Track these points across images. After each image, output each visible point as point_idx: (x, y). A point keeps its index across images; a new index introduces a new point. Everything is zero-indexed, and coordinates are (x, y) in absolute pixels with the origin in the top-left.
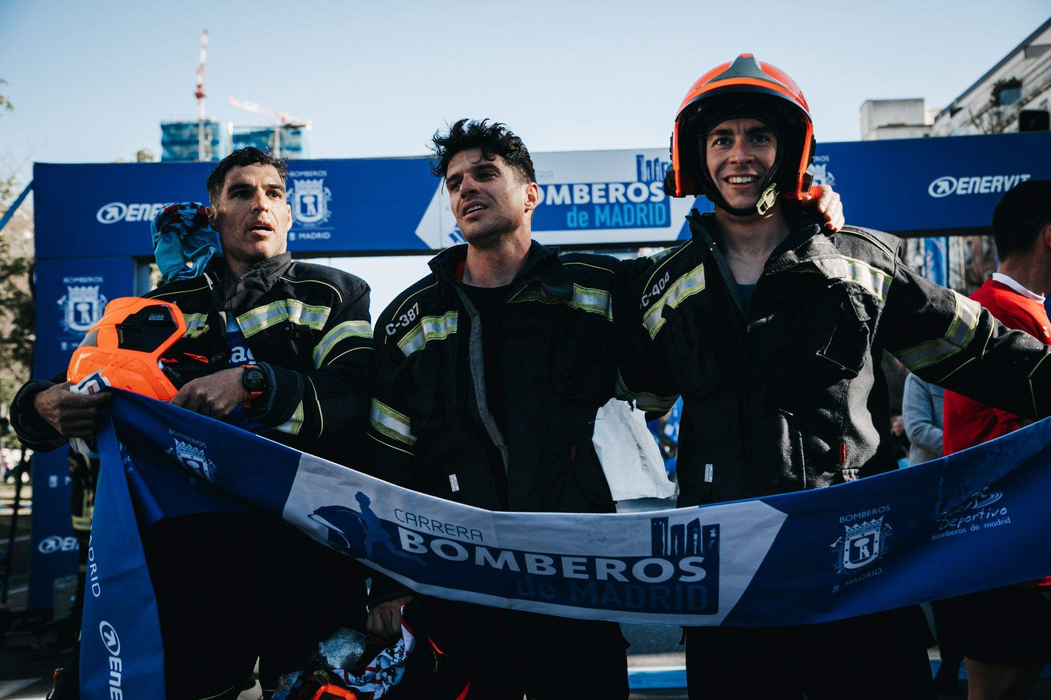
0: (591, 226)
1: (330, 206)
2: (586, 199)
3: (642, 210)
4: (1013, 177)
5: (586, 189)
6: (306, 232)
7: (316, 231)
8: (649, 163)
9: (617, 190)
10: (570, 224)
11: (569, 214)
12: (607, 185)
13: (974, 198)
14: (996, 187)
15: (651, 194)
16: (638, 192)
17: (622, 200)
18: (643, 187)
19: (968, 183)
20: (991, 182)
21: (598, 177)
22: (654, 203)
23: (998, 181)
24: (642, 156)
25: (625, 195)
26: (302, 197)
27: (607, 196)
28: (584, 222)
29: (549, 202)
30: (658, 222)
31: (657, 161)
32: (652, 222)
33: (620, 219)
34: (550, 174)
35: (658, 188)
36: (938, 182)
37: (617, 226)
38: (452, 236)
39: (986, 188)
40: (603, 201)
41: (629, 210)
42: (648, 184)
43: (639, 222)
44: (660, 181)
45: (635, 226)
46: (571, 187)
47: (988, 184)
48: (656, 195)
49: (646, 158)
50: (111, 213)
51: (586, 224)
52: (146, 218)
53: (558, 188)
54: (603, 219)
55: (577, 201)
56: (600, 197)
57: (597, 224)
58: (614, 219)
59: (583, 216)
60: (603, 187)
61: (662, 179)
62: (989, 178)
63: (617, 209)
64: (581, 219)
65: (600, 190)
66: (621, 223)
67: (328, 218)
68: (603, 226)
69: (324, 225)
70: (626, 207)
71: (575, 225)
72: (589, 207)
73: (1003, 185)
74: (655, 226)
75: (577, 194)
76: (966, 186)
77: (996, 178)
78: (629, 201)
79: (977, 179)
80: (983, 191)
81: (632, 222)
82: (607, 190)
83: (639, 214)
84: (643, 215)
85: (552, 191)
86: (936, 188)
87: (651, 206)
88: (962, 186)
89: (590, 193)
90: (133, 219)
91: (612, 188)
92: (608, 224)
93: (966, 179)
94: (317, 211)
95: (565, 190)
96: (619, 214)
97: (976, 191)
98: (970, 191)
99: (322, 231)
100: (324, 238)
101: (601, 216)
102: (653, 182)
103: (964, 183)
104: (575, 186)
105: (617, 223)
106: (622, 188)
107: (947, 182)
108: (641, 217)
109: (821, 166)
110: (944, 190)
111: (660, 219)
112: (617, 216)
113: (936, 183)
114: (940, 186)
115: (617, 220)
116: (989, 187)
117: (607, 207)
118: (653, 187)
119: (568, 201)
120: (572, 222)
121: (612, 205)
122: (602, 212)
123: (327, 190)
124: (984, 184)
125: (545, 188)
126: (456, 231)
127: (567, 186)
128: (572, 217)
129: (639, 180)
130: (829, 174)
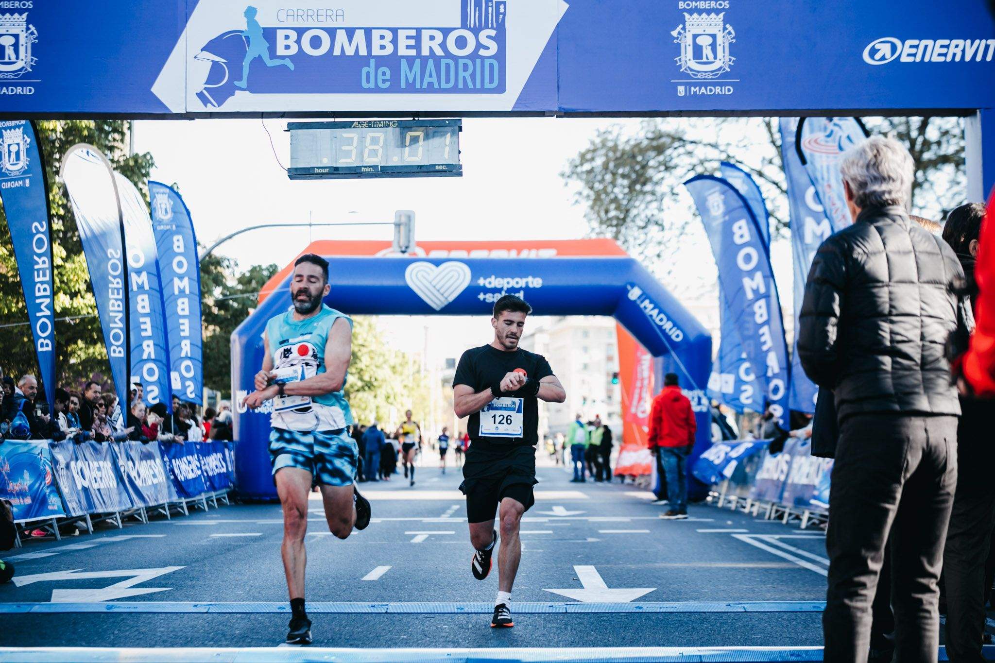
0: (394, 88)
1: (35, 49)
2: (389, 50)
3: (466, 67)
4: (977, 42)
5: (389, 35)
6: (2, 85)
7: (16, 85)
8: (478, 2)
9: (432, 38)
10: (365, 85)
11: (365, 70)
13: (924, 68)
14: (954, 55)
15: (479, 46)
16: (461, 42)
17: (439, 52)
18: (469, 36)
19: (917, 47)
20: (948, 47)
21: (408, 20)
22: (483, 58)
23: (957, 46)
25: (443, 46)
27: (418, 46)
28: (384, 81)
29: (337, 52)
30: (487, 85)
32: (478, 86)
33: (434, 79)
34: (340, 13)
35: (489, 37)
36: (876, 44)
37: (430, 89)
38: (200, 95)
39: (940, 55)
40: (413, 52)
41: (448, 66)
42: (476, 31)
43: (461, 86)
44: (492, 28)
45: (455, 90)
46: (368, 32)
47: (944, 51)
48: (487, 48)
51: (387, 84)
54: (411, 81)
55: (376, 51)
56: (408, 47)
57: (403, 85)
58: (427, 79)
59: (384, 74)
60: (413, 33)
61: (495, 25)
62: (946, 42)
64: (380, 77)
65: (408, 37)
66: (436, 86)
67: (32, 67)
68: (411, 89)
69: (27, 76)
70: (444, 62)
71: (372, 85)
72: (393, 61)
73: (963, 51)
74: (483, 90)
75: (376, 42)
76: (913, 51)
77: (955, 42)
78: (448, 55)
79: (930, 42)
80: (936, 59)
81: (452, 84)
82: (418, 38)
83: (461, 73)
84: (467, 74)
85: (341, 36)
86: (873, 52)
87: (478, 61)
88: (908, 51)
89: (394, 41)
91: (425, 35)
92: (418, 86)
93: (915, 42)
94: (17, 58)
95: (359, 36)
96: (435, 73)
97: (927, 59)
98: (918, 59)
99: (23, 85)
100: (26, 95)
101: (408, 74)
102: (483, 29)
103: (911, 47)
104: (373, 31)
105: (430, 84)
106: (439, 36)
107: (889, 45)
108: (464, 77)
109: (717, 14)
110: (884, 55)
111: (491, 81)
112: (431, 76)
113: (874, 46)
114: (879, 50)
115: (430, 80)
116: (945, 55)
117: (418, 62)
118: (483, 35)
119: (363, 52)
120: (368, 81)
121: (424, 60)
122: (411, 68)
123: (32, 28)
124: (938, 50)
125: (332, 32)
126: (205, 89)
127: (363, 31)
128: (368, 74)
129: (464, 25)
130: (728, 26)
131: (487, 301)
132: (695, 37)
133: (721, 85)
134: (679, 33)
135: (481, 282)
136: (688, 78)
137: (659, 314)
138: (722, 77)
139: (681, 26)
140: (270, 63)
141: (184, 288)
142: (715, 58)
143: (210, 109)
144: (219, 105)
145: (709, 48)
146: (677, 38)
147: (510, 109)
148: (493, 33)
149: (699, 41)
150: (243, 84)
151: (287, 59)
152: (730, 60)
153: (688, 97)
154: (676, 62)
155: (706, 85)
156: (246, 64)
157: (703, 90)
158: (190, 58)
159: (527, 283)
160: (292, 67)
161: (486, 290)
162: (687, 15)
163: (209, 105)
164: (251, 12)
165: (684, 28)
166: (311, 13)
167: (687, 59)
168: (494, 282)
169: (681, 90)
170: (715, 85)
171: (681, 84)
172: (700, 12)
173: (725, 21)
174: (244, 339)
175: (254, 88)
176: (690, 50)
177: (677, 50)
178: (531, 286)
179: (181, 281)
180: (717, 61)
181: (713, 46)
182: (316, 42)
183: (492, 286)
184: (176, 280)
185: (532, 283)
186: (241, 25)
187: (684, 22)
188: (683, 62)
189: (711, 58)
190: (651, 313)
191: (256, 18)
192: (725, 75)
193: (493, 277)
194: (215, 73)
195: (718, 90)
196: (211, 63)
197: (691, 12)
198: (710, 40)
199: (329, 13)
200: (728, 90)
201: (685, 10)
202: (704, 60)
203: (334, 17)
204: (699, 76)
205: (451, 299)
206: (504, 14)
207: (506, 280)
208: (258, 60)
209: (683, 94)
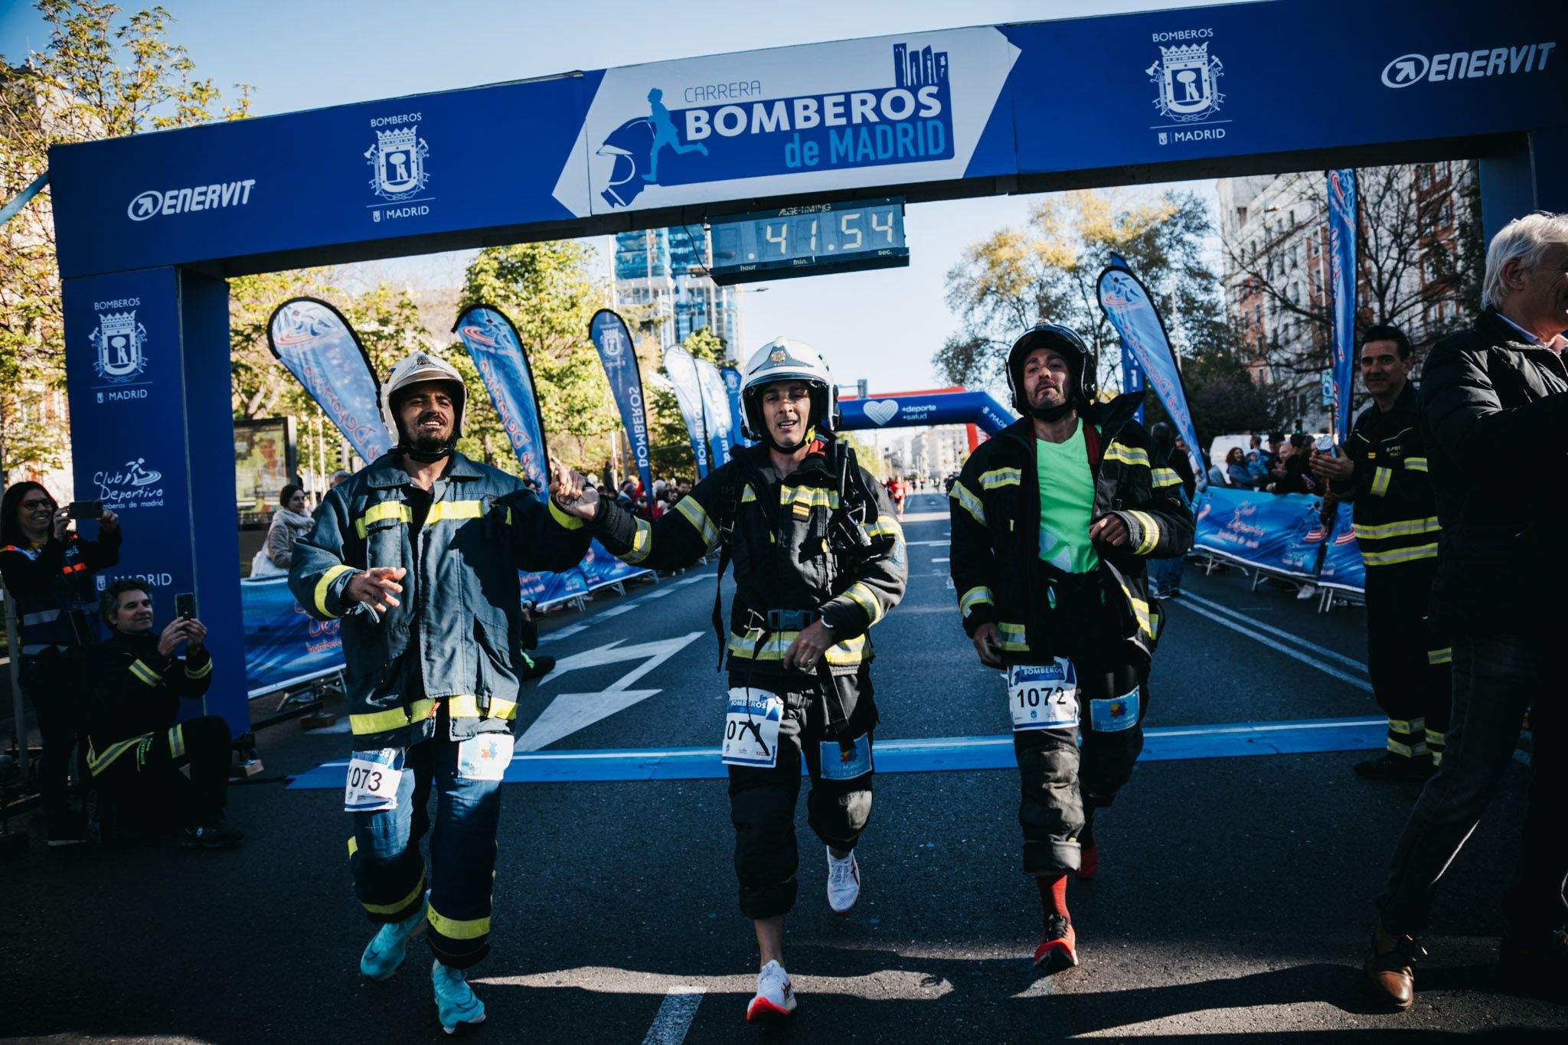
0: (824, 164)
1: (428, 165)
2: (815, 121)
3: (905, 133)
4: (1524, 51)
5: (813, 105)
6: (395, 208)
7: (409, 206)
8: (914, 56)
9: (864, 102)
10: (789, 164)
11: (788, 147)
12: (848, 95)
13: (1457, 87)
14: (1496, 67)
15: (919, 106)
16: (898, 104)
17: (873, 118)
18: (907, 96)
19: (1448, 62)
20: (1487, 58)
21: (833, 84)
22: (925, 120)
23: (1499, 56)
24: (904, 46)
25: (877, 109)
26: (388, 155)
27: (848, 113)
28: (811, 158)
29: (755, 130)
30: (932, 151)
31: (927, 51)
32: (922, 152)
33: (870, 150)
34: (756, 85)
35: (930, 95)
36: (1397, 62)
37: (866, 162)
38: (606, 195)
39: (1477, 69)
40: (843, 121)
41: (884, 133)
42: (914, 90)
43: (901, 154)
44: (933, 84)
45: (895, 160)
46: (789, 103)
47: (1483, 63)
48: (928, 108)
49: (908, 51)
50: (145, 205)
51: (815, 161)
52: (186, 209)
53: (769, 106)
54: (842, 154)
55: (800, 124)
56: (837, 116)
57: (834, 160)
58: (861, 151)
59: (811, 149)
60: (841, 99)
61: (936, 81)
62: (1485, 52)
63: (864, 133)
64: (807, 154)
65: (836, 105)
66: (872, 157)
67: (425, 184)
68: (843, 163)
69: (420, 194)
70: (879, 129)
71: (798, 163)
73: (1507, 63)
74: (927, 157)
75: (799, 114)
76: (1444, 67)
77: (1495, 52)
78: (884, 120)
79: (1465, 56)
80: (1472, 74)
81: (890, 153)
82: (847, 104)
83: (901, 140)
84: (908, 141)
85: (759, 111)
86: (1393, 74)
87: (920, 124)
88: (1436, 69)
89: (821, 111)
90: (172, 211)
91: (855, 100)
92: (851, 159)
93: (1446, 57)
94: (409, 176)
95: (780, 109)
96: (869, 144)
97: (1461, 76)
98: (1450, 76)
99: (417, 205)
100: (421, 215)
101: (840, 147)
102: (922, 86)
103: (1441, 62)
104: (795, 101)
105: (866, 156)
106: (872, 100)
107: (1412, 63)
108: (905, 146)
109: (1200, 45)
110: (1408, 75)
111: (936, 146)
112: (865, 146)
113: (1394, 65)
114: (1401, 70)
115: (866, 151)
116: (1484, 69)
117: (849, 132)
118: (923, 94)
119: (785, 126)
120: (793, 159)
121: (856, 128)
122: (841, 137)
123: (423, 142)
124: (1474, 63)
125: (748, 108)
126: (611, 187)
127: (783, 103)
128: (793, 151)
129: (900, 84)
130: (1213, 57)
131: (908, 417)
132: (1175, 73)
133: (1211, 128)
134: (1156, 71)
135: (904, 409)
136: (1171, 122)
137: (999, 420)
138: (1209, 118)
139: (1157, 62)
140: (681, 150)
142: (1201, 96)
143: (618, 209)
144: (628, 204)
145: (1193, 85)
146: (1154, 77)
147: (961, 177)
148: (934, 90)
149: (1180, 78)
150: (652, 177)
151: (700, 144)
152: (1219, 97)
153: (1172, 145)
154: (1155, 105)
155: (1192, 130)
156: (654, 154)
157: (1189, 136)
158: (592, 152)
159: (928, 408)
160: (705, 152)
161: (906, 414)
162: (1163, 50)
163: (616, 205)
164: (655, 96)
165: (1161, 65)
166: (722, 88)
167: (1168, 101)
168: (911, 409)
169: (1163, 137)
170: (1202, 128)
171: (1162, 131)
172: (1178, 44)
173: (1210, 53)
175: (664, 181)
176: (1170, 90)
177: (1154, 91)
180: (1204, 99)
181: (1198, 83)
182: (730, 121)
183: (910, 411)
185: (931, 408)
186: (646, 110)
187: (1160, 57)
188: (1163, 105)
189: (1196, 97)
190: (995, 420)
191: (662, 101)
192: (1215, 116)
193: (910, 406)
194: (621, 168)
195: (1207, 134)
196: (614, 158)
197: (1168, 45)
198: (1193, 76)
199: (744, 86)
200: (1219, 134)
201: (1160, 43)
202: (1188, 99)
203: (749, 90)
204: (1183, 119)
205: (889, 419)
206: (946, 67)
207: (917, 408)
208: (667, 150)
209: (1165, 142)
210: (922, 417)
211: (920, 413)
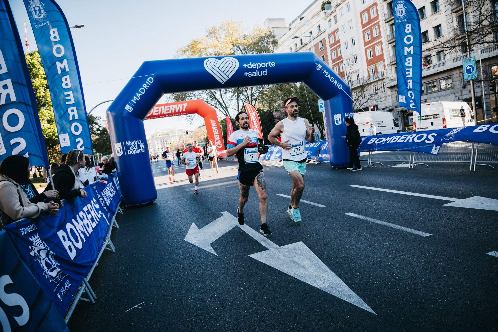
131: (249, 76)
135: (245, 66)
137: (331, 77)
141: (65, 67)
159: (268, 65)
161: (248, 70)
168: (252, 65)
174: (114, 114)
178: (270, 66)
179: (62, 63)
183: (251, 67)
184: (58, 64)
185: (271, 65)
190: (328, 76)
193: (251, 63)
205: (230, 77)
207: (257, 64)
210: (262, 73)
211: (261, 69)
